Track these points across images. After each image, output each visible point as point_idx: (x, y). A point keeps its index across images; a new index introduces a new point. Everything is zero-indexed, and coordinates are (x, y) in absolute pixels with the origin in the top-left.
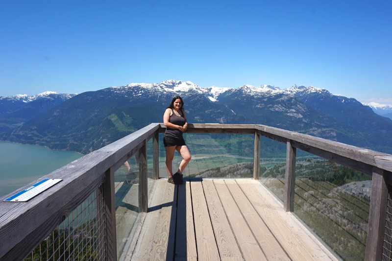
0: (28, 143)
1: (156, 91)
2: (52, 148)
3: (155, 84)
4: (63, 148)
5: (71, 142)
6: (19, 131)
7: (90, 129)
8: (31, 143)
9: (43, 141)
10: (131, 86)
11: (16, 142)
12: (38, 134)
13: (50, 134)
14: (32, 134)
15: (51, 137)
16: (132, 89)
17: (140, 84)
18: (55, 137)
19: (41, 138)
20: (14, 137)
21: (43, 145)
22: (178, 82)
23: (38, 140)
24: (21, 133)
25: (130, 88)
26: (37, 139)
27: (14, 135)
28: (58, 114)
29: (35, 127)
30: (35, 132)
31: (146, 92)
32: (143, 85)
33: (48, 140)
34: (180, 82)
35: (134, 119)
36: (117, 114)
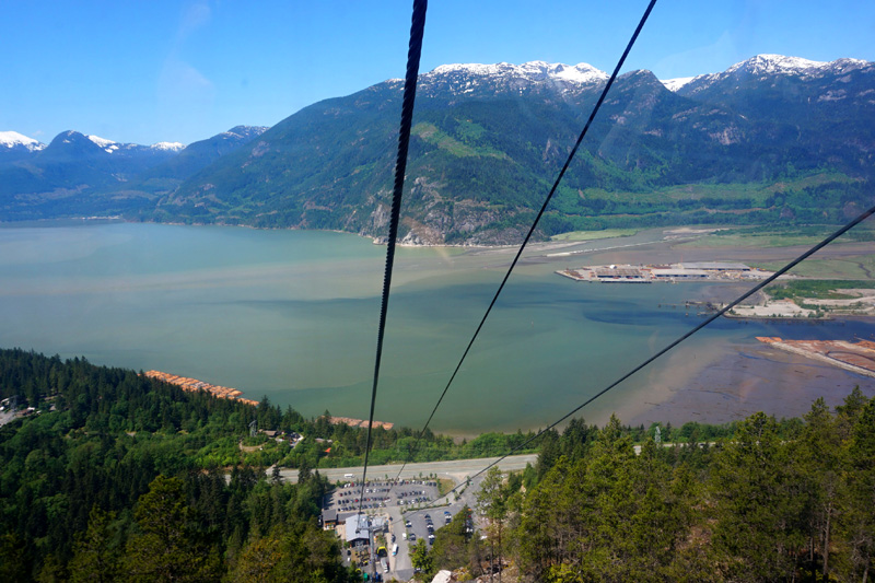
0: (197, 221)
1: (511, 79)
2: (261, 225)
3: (505, 64)
4: (288, 225)
5: (308, 208)
6: (174, 198)
7: (357, 171)
8: (206, 222)
9: (233, 213)
10: (441, 72)
11: (167, 221)
12: (220, 201)
13: (249, 198)
14: (206, 201)
15: (252, 203)
16: (447, 78)
17: (465, 66)
18: (263, 203)
19: (227, 208)
20: (164, 211)
21: (235, 222)
22: (554, 66)
23: (220, 213)
24: (178, 202)
25: (440, 76)
26: (219, 210)
27: (161, 207)
28: (261, 153)
29: (209, 186)
30: (212, 197)
31: (485, 82)
32: (475, 68)
33: (247, 211)
34: (560, 66)
35: (489, 129)
36: (432, 121)
